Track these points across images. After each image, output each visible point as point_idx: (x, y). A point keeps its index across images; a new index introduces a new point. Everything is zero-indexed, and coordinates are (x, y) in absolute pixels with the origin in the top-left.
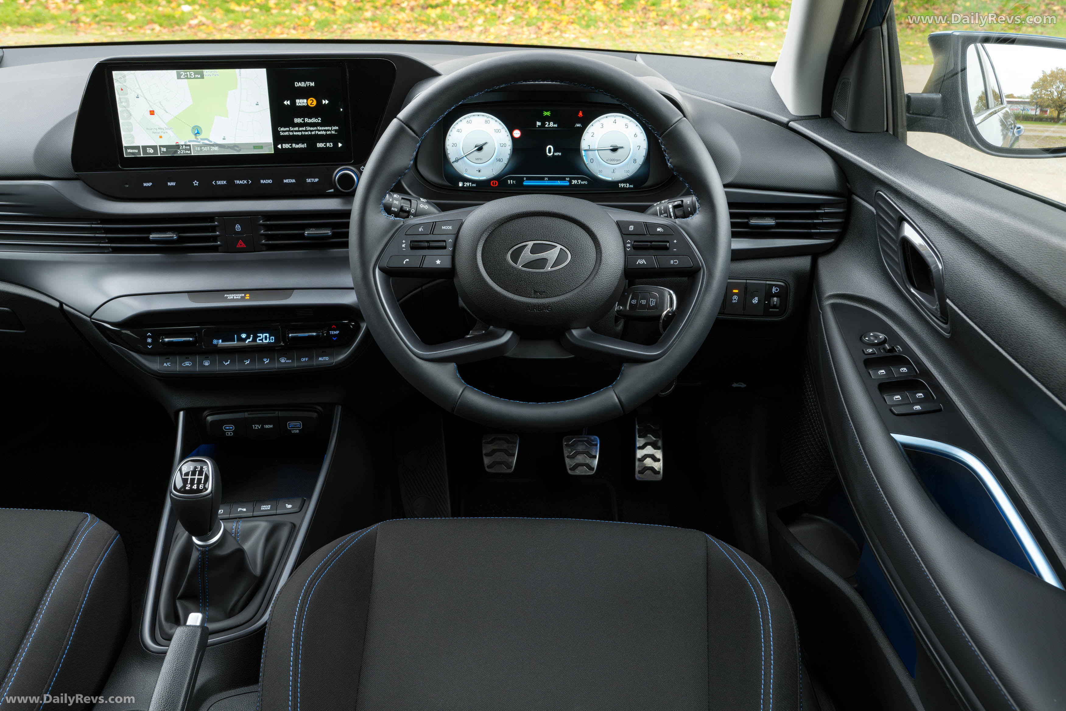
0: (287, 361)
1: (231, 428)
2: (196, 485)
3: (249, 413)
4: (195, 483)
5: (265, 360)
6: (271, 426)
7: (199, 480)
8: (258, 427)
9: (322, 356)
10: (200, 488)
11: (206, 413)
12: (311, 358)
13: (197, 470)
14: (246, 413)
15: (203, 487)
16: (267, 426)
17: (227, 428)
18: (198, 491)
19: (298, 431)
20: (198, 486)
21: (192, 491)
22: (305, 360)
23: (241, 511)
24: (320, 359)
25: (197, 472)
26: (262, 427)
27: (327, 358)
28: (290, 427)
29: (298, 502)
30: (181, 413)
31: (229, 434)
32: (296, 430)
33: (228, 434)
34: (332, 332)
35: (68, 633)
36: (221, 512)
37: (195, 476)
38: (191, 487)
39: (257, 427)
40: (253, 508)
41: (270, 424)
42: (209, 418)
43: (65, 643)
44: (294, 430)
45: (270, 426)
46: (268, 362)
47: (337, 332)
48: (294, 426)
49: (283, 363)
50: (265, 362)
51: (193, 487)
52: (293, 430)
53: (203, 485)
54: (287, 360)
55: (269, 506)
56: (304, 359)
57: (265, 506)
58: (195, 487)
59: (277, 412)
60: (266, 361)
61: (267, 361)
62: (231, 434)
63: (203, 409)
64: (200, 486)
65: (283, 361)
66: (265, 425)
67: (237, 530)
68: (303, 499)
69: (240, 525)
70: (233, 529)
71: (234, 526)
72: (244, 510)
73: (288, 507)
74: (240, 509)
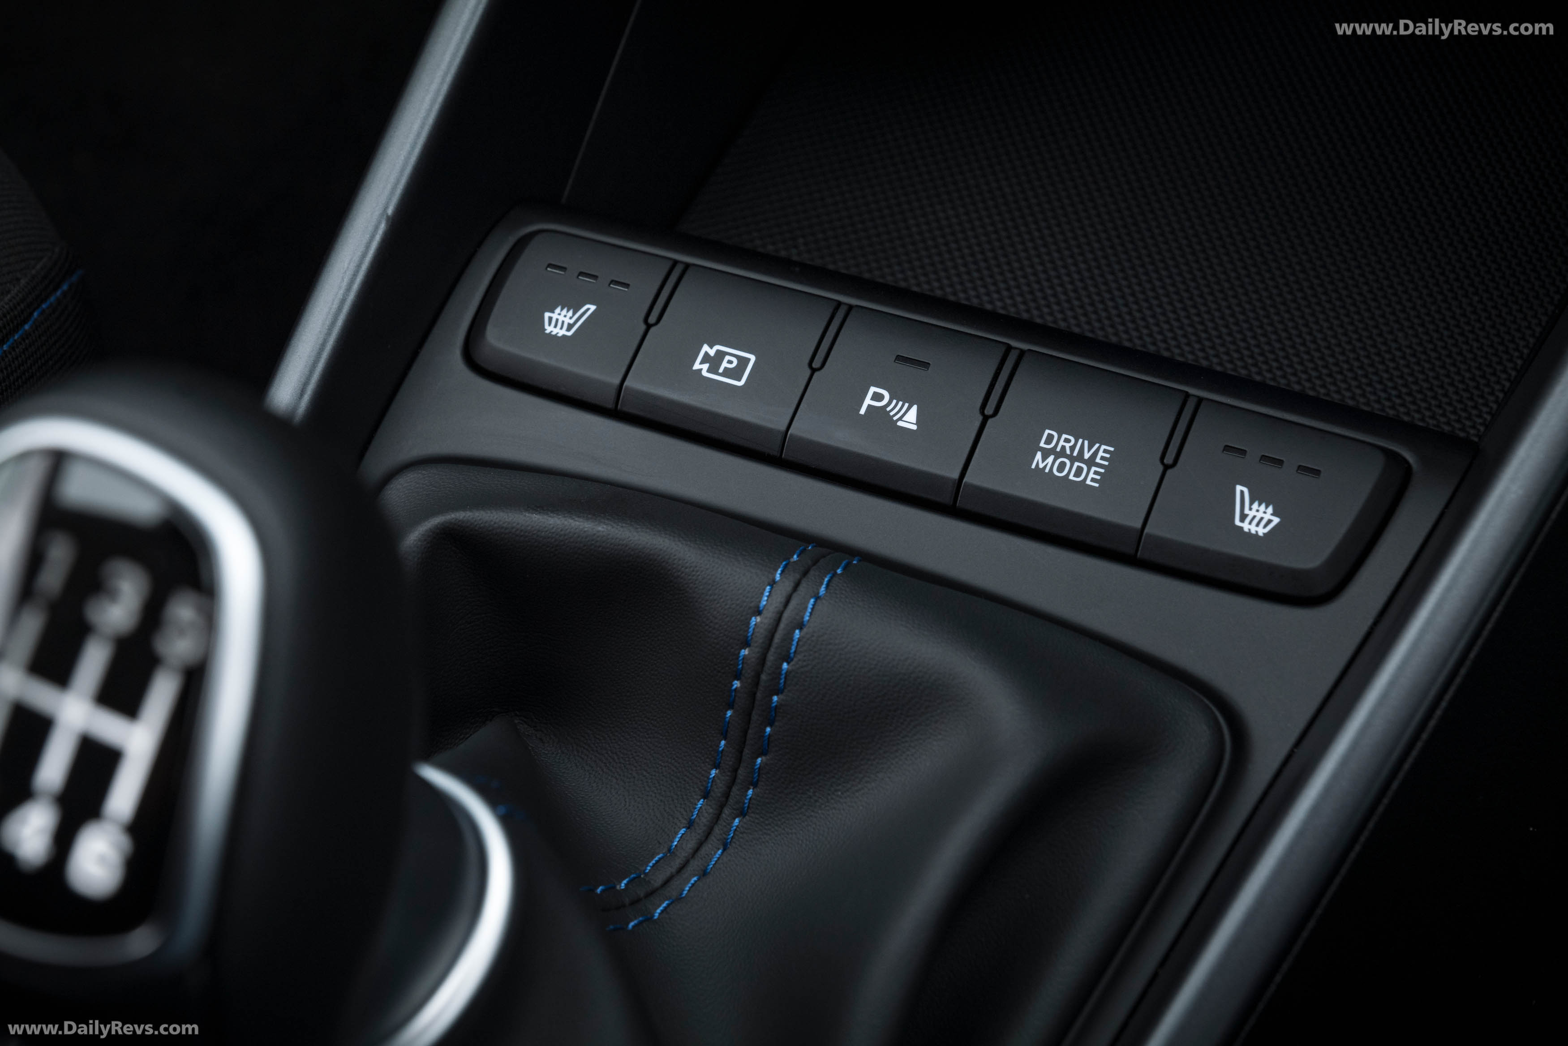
23: (878, 416)
29: (1349, 483)
36: (735, 373)
40: (976, 421)
55: (1103, 452)
57: (1066, 442)
67: (771, 657)
68: (1392, 457)
69: (801, 626)
70: (746, 644)
71: (759, 612)
72: (910, 419)
73: (1243, 517)
74: (877, 397)
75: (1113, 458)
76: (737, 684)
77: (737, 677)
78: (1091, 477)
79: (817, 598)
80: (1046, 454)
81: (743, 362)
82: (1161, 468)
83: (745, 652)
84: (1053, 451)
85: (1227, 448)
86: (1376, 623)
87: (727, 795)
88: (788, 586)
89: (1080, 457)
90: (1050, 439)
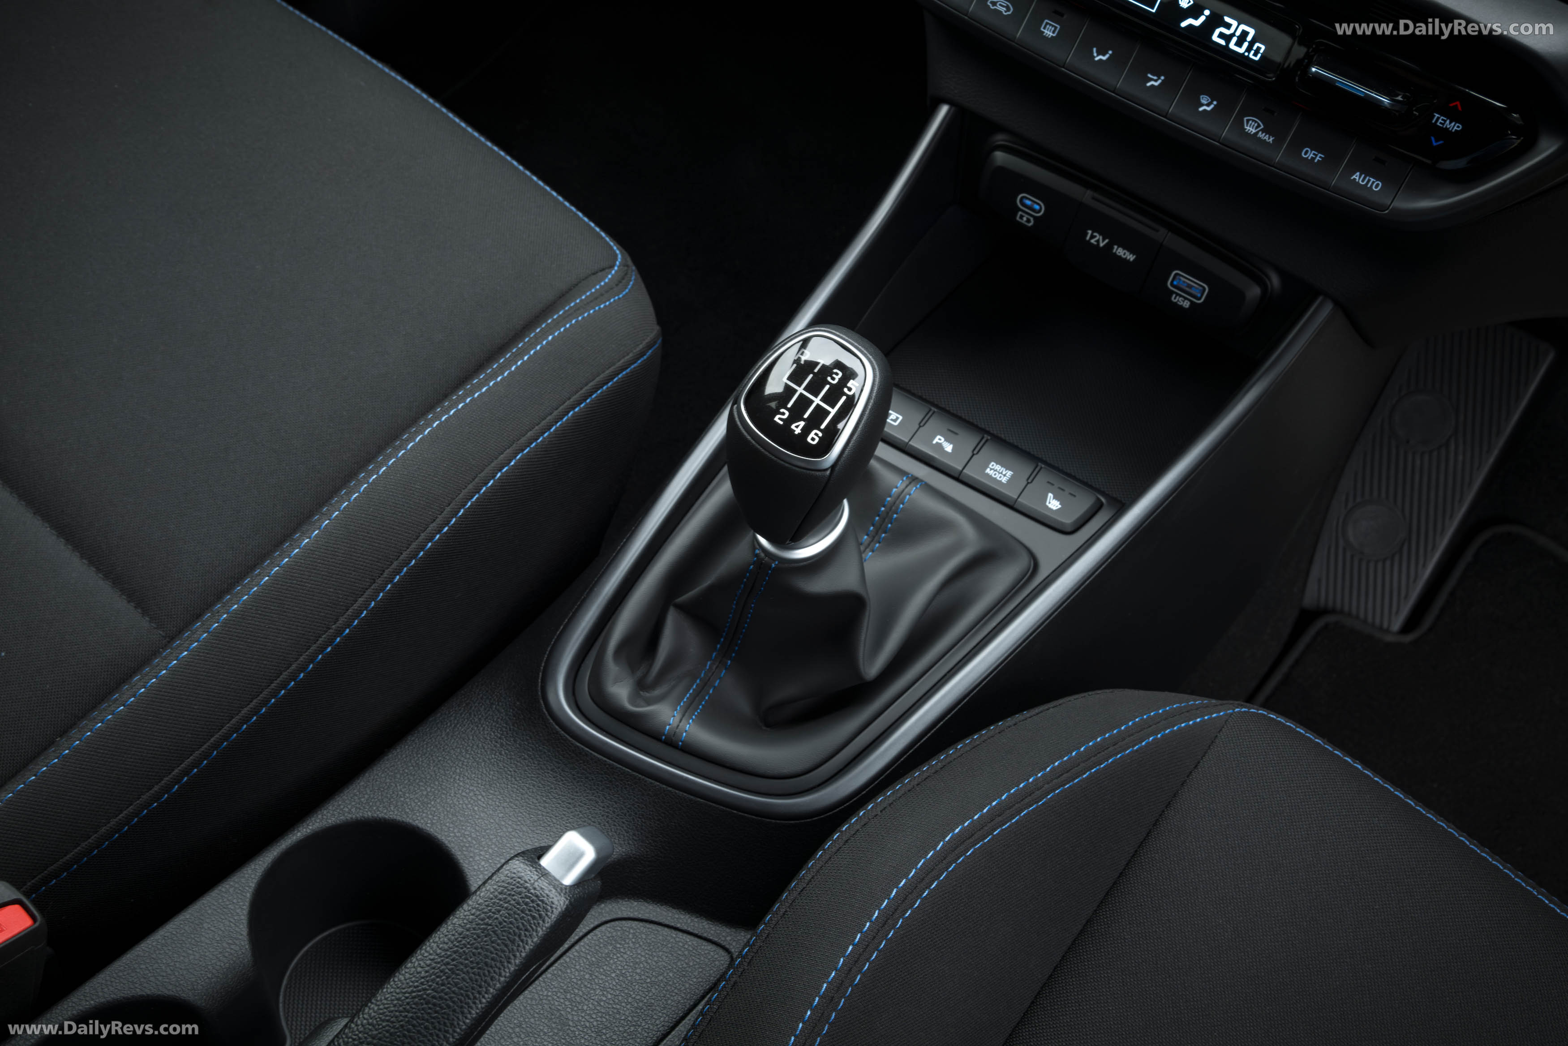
0: (1260, 135)
1: (1037, 207)
2: (802, 424)
3: (1097, 195)
4: (806, 416)
5: (1204, 100)
6: (1131, 257)
7: (821, 413)
8: (1098, 241)
9: (1366, 172)
10: (809, 440)
11: (1000, 138)
12: (1332, 159)
13: (829, 379)
14: (1089, 193)
15: (817, 439)
16: (1120, 252)
17: (1028, 202)
18: (798, 444)
19: (1186, 304)
20: (806, 431)
21: (782, 434)
22: (1313, 159)
23: (939, 445)
24: (1356, 176)
25: (827, 387)
26: (1109, 247)
27: (1376, 185)
28: (1175, 283)
29: (1083, 502)
30: (944, 110)
31: (1025, 219)
32: (1186, 299)
33: (1021, 217)
34: (1439, 120)
35: (361, 600)
36: (895, 421)
37: (816, 396)
38: (789, 422)
39: (1097, 239)
40: (970, 454)
41: (1132, 252)
42: (1000, 157)
43: (342, 620)
44: (1181, 296)
45: (1127, 253)
46: (1209, 109)
47: (1455, 127)
48: (1184, 287)
49: (1248, 134)
50: (1203, 105)
51: (793, 427)
52: (1177, 294)
53: (820, 434)
54: (1263, 131)
55: (1009, 473)
56: (1310, 155)
57: (998, 467)
58: (797, 428)
59: (1163, 231)
60: (1206, 105)
61: (1208, 105)
62: (1028, 221)
63: (1000, 129)
64: (812, 435)
65: (1250, 129)
66: (1119, 247)
67: (897, 502)
68: (1098, 499)
69: (910, 495)
70: (890, 496)
71: (897, 488)
72: (949, 448)
73: (1050, 503)
74: (940, 439)
75: (1012, 476)
76: (883, 509)
77: (884, 506)
78: (1004, 480)
79: (916, 488)
80: (991, 469)
81: (897, 418)
82: (1026, 482)
83: (889, 499)
84: (993, 469)
85: (1048, 482)
86: (1084, 544)
87: (869, 545)
88: (908, 482)
89: (1001, 473)
90: (993, 465)
